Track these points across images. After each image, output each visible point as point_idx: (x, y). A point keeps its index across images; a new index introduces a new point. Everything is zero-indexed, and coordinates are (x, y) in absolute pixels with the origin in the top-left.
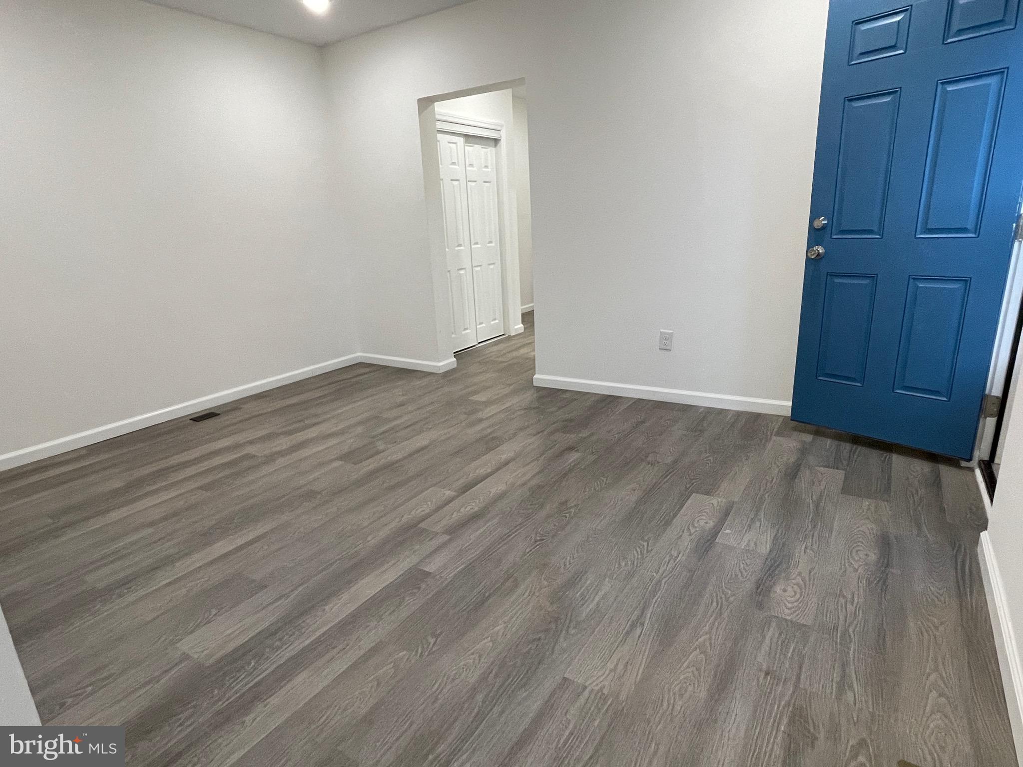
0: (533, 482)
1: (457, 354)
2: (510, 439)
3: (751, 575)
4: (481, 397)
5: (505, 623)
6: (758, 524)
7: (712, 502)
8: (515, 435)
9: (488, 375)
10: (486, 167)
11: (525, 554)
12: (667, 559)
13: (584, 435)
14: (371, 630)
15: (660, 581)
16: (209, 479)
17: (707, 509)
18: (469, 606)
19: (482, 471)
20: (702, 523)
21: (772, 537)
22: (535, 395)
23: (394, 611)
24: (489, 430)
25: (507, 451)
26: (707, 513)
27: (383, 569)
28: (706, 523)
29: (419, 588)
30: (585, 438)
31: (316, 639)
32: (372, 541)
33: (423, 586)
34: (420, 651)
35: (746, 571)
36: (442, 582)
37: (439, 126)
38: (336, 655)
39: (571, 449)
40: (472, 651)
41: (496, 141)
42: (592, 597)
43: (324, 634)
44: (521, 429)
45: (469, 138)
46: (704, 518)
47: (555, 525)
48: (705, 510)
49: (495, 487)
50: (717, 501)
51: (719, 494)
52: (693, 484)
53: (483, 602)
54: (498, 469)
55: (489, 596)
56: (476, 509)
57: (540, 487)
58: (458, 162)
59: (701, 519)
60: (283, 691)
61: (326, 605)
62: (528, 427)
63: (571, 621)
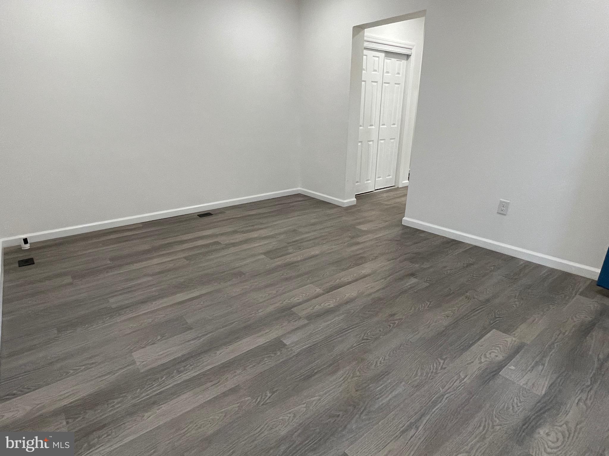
0: (377, 295)
1: (357, 196)
2: (372, 260)
3: (521, 412)
4: (363, 227)
5: (319, 396)
6: (541, 367)
7: (507, 339)
8: (376, 257)
9: (374, 213)
10: (398, 73)
11: (352, 347)
12: (456, 378)
13: (425, 267)
14: (235, 376)
15: (443, 395)
16: (191, 253)
17: (500, 344)
18: (301, 376)
19: (346, 280)
20: (493, 355)
21: (550, 383)
22: (401, 232)
23: (254, 366)
24: (361, 251)
25: (367, 268)
26: (500, 349)
27: (260, 334)
28: (497, 356)
29: (275, 354)
30: (425, 269)
31: (203, 372)
32: (261, 313)
33: (279, 353)
34: (258, 400)
35: (518, 406)
36: (291, 353)
37: (366, 44)
38: (210, 387)
39: (412, 275)
40: (290, 411)
41: (408, 56)
42: (387, 394)
43: (209, 370)
44: (382, 254)
45: (388, 54)
46: (496, 351)
47: (380, 331)
48: (499, 346)
49: (349, 292)
50: (510, 340)
51: (514, 334)
52: (496, 321)
53: (310, 377)
54: (356, 280)
55: (316, 373)
56: (332, 306)
57: (380, 299)
58: (378, 70)
59: (493, 352)
60: (171, 403)
61: (218, 350)
62: (388, 253)
63: (365, 409)
